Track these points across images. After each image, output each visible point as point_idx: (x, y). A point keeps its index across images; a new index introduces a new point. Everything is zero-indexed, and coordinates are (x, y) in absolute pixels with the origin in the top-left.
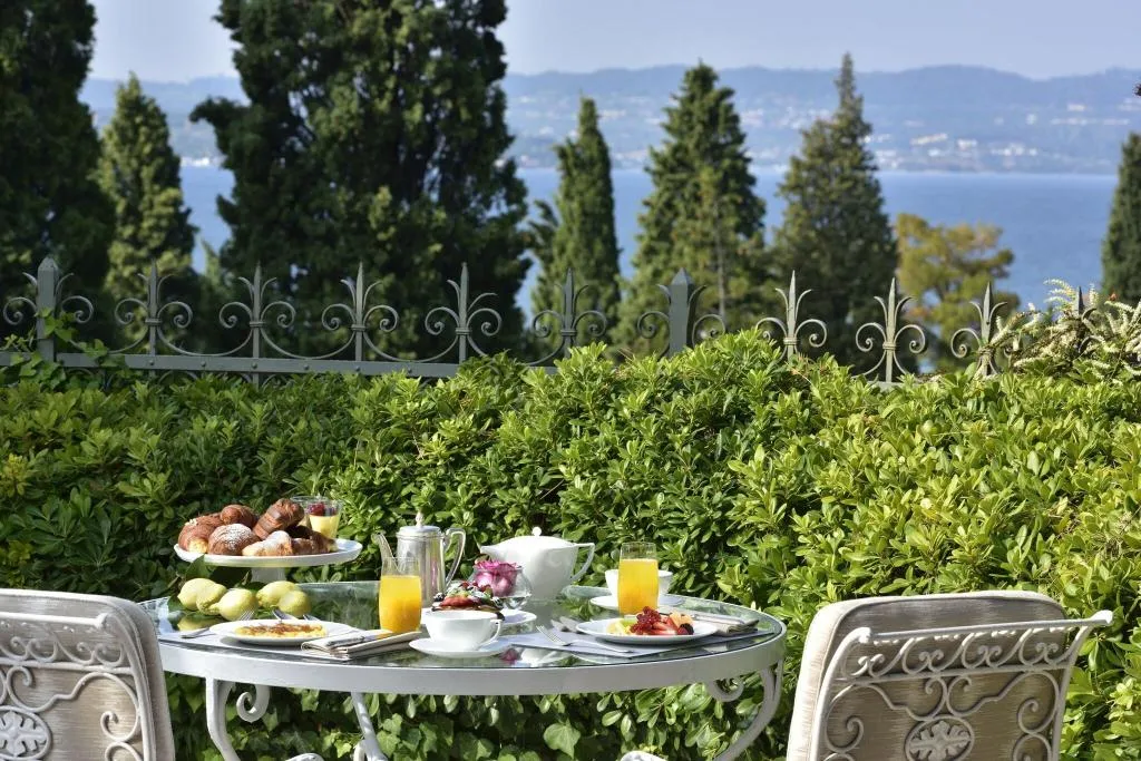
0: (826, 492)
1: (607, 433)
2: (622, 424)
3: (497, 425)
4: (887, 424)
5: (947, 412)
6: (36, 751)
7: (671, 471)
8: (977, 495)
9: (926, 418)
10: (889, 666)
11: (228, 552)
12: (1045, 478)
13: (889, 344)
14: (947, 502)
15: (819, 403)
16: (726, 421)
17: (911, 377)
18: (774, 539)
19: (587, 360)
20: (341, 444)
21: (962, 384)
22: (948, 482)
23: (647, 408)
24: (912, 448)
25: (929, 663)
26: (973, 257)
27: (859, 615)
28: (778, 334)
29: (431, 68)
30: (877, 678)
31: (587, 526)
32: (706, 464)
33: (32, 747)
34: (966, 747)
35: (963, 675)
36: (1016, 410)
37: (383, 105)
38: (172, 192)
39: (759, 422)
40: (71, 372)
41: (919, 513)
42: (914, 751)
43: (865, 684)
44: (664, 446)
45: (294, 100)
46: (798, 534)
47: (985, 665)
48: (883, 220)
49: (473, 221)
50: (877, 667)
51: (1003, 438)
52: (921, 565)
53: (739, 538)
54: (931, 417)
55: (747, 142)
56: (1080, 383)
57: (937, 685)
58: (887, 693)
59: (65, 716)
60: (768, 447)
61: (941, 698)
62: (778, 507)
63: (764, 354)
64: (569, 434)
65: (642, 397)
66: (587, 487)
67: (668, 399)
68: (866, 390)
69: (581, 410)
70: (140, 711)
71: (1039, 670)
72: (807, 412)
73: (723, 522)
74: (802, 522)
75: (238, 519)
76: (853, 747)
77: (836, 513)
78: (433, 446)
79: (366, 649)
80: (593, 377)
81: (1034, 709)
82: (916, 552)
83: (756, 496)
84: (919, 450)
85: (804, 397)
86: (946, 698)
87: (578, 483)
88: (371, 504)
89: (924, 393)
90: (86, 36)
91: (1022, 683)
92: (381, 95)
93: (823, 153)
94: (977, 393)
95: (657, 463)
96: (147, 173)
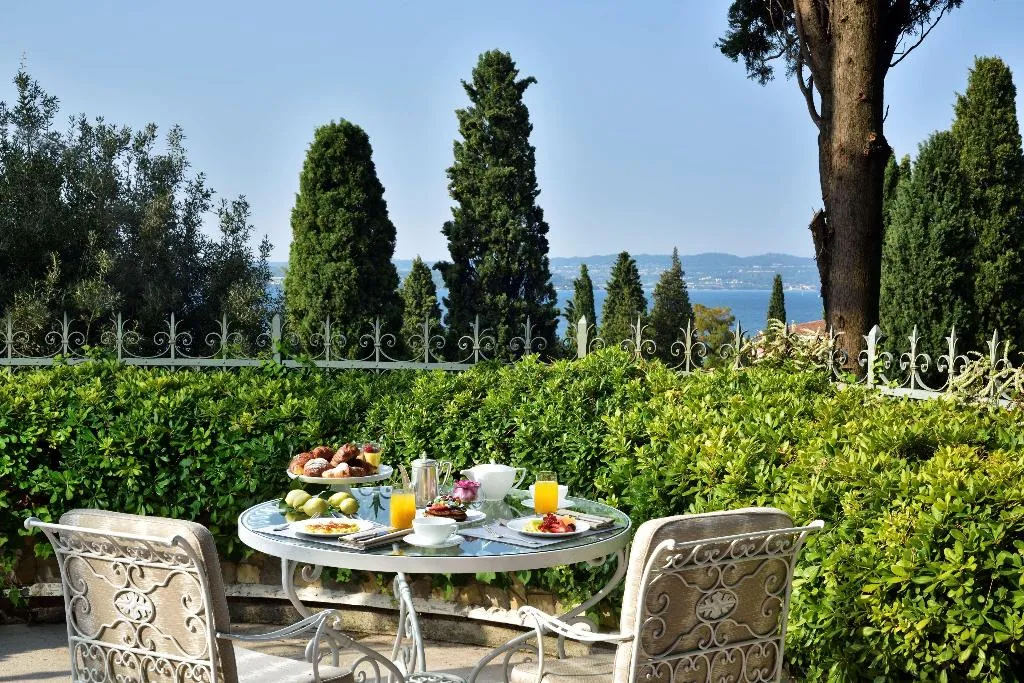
0: (653, 434)
1: (539, 399)
2: (546, 396)
3: (484, 396)
4: (685, 396)
5: (718, 389)
6: (147, 616)
7: (571, 421)
8: (738, 439)
9: (708, 393)
10: (686, 561)
11: (312, 475)
12: (775, 429)
13: (688, 352)
14: (720, 443)
15: (650, 384)
16: (602, 395)
17: (699, 369)
18: (625, 459)
19: (530, 361)
20: (407, 406)
21: (727, 374)
22: (720, 431)
23: (560, 387)
24: (700, 409)
25: (710, 557)
26: (721, 318)
27: (666, 529)
28: (631, 350)
29: (521, 249)
30: (678, 568)
31: (528, 450)
32: (590, 417)
33: (144, 615)
34: (733, 608)
35: (731, 563)
36: (757, 388)
37: (503, 263)
38: (433, 297)
39: (619, 395)
40: (289, 370)
41: (704, 449)
42: (701, 612)
43: (671, 572)
44: (568, 408)
45: (471, 261)
46: (637, 457)
47: (745, 556)
48: (689, 305)
49: (538, 306)
50: (678, 562)
51: (750, 405)
52: (705, 480)
53: (607, 458)
54: (711, 392)
55: (641, 279)
56: (788, 372)
57: (715, 571)
58: (684, 578)
59: (162, 595)
60: (622, 409)
61: (717, 579)
62: (627, 441)
63: (622, 359)
64: (520, 401)
65: (557, 381)
66: (527, 430)
67: (572, 382)
68: (675, 377)
69: (527, 388)
70: (203, 596)
71: (777, 557)
72: (644, 389)
73: (598, 450)
74: (640, 451)
75: (321, 455)
76: (664, 612)
77: (658, 447)
78: (451, 408)
79: (375, 542)
80: (533, 371)
81: (774, 581)
82: (703, 472)
83: (615, 435)
84: (703, 411)
85: (642, 380)
86: (721, 577)
87: (523, 428)
88: (419, 438)
89: (706, 379)
90: (393, 239)
91: (767, 566)
92: (502, 258)
93: (667, 282)
94: (735, 378)
95: (564, 417)
96: (424, 290)
